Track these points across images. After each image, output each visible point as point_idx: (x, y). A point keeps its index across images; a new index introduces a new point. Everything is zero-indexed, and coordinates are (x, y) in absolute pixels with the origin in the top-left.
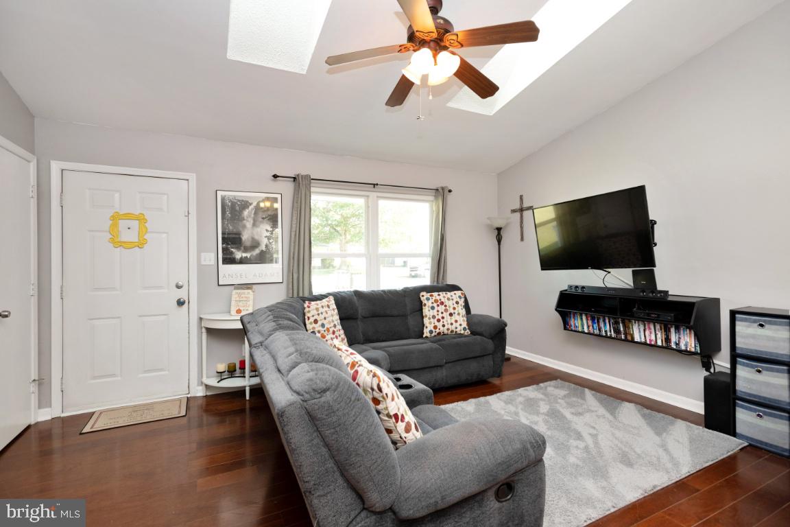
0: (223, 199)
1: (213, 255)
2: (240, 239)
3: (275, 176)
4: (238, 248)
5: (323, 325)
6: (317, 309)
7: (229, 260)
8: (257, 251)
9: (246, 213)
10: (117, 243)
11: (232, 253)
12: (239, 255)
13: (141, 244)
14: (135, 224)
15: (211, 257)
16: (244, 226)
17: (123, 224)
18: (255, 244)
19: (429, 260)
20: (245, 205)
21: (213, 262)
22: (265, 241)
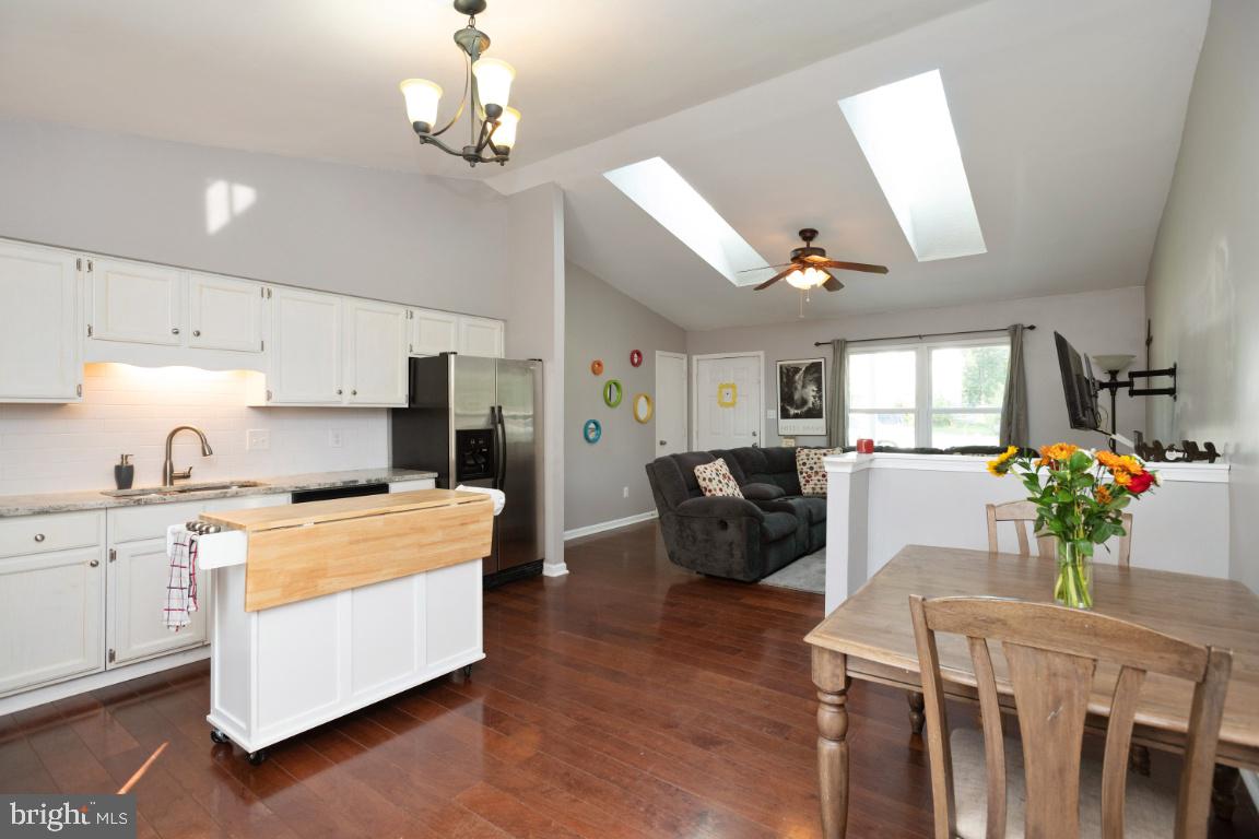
0: (781, 367)
1: (775, 412)
2: (793, 399)
3: (817, 344)
4: (792, 406)
5: (811, 468)
6: (808, 455)
7: (785, 415)
8: (805, 409)
9: (797, 377)
10: (723, 405)
11: (787, 410)
12: (792, 411)
13: (733, 405)
14: (730, 390)
15: (774, 413)
16: (796, 389)
17: (725, 391)
18: (804, 402)
19: (999, 416)
20: (796, 370)
21: (775, 417)
22: (811, 400)
